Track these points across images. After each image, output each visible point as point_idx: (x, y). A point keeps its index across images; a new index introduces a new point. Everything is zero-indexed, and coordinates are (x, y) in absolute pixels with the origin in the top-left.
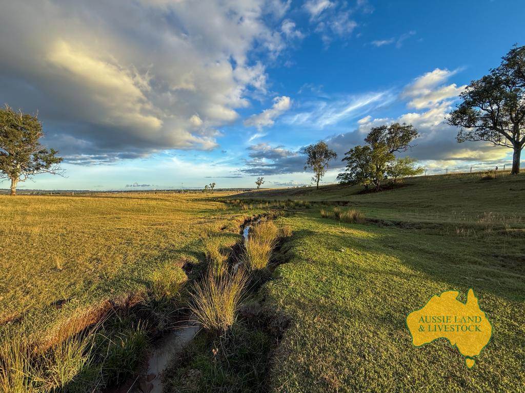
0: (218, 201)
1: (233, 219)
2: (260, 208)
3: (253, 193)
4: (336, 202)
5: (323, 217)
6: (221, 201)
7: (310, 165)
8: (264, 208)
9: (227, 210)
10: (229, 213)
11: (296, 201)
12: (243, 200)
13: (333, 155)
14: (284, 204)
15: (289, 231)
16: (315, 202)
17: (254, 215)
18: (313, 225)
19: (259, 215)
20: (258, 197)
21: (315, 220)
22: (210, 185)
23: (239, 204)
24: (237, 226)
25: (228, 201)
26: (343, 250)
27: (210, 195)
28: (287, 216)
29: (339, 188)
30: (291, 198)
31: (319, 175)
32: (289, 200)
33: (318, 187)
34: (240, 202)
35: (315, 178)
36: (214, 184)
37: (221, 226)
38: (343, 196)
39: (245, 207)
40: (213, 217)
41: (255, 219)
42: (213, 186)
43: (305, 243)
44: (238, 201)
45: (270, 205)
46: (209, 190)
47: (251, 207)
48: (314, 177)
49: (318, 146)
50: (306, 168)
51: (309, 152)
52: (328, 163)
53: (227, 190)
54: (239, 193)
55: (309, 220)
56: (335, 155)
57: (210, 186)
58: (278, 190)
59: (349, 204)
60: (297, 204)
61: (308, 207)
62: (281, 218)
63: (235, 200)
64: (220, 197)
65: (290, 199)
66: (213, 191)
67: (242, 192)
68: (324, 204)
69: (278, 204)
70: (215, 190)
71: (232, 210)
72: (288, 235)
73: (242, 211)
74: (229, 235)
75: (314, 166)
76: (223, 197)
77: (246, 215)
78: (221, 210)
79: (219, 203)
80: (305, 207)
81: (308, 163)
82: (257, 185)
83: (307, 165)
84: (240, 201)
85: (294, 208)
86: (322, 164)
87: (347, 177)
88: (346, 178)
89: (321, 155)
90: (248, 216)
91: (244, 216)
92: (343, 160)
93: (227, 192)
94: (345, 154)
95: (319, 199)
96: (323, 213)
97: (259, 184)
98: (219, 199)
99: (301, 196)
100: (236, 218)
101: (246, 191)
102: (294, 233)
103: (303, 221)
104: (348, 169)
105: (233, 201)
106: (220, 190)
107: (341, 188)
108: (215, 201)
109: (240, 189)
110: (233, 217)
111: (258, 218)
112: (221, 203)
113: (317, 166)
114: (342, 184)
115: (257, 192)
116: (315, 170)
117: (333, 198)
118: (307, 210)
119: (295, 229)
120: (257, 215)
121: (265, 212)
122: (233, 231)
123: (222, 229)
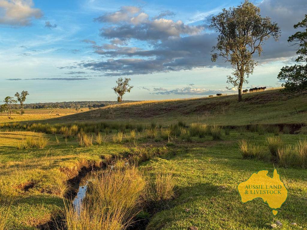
0: (32, 130)
1: (54, 165)
2: (118, 142)
3: (108, 111)
4: (276, 125)
5: (246, 156)
6: (38, 130)
7: (224, 51)
8: (127, 141)
9: (47, 148)
10: (49, 155)
11: (193, 125)
12: (86, 125)
13: (270, 28)
14: (167, 132)
15: (169, 188)
16: (233, 128)
17: (103, 157)
18: (221, 173)
19: (114, 157)
20: (118, 120)
21: (226, 163)
22: (17, 95)
23: (76, 134)
24: (59, 182)
25: (54, 130)
26: (274, 225)
27: (17, 118)
28: (172, 156)
29: (284, 97)
30: (186, 120)
31: (241, 71)
32: (181, 125)
33: (240, 95)
34: (79, 130)
35: (235, 78)
36: (25, 94)
37: (25, 181)
38: (291, 113)
39: (87, 139)
40: (12, 163)
41: (104, 166)
42: (24, 98)
43: (196, 213)
44: (75, 127)
45: (140, 135)
46: (15, 107)
47: (99, 139)
48: (233, 76)
49: (241, 12)
50: (215, 57)
51: (222, 24)
52: (261, 46)
53: (55, 106)
54: (79, 111)
55: (215, 163)
56: (274, 29)
57: (16, 98)
58: (160, 104)
59: (303, 129)
60: (196, 133)
61: (217, 138)
62: (157, 161)
63: (69, 126)
64: (37, 122)
65: (183, 122)
66: (23, 108)
67: (86, 110)
68: (253, 131)
69: (156, 134)
70: (27, 106)
71: (57, 147)
72: (165, 197)
73: (78, 149)
74: (36, 201)
75: (231, 52)
76: (43, 122)
77: (85, 158)
78: (34, 148)
79: (33, 133)
80: (211, 138)
81: (220, 48)
82: (117, 95)
83: (218, 52)
84: (80, 127)
85: (189, 141)
86: (248, 49)
87: (298, 73)
88: (297, 76)
89: (246, 29)
90: (89, 158)
91: (80, 160)
92: (291, 39)
93: (54, 109)
94: (295, 26)
95: (241, 120)
96: (244, 148)
97: (121, 92)
98: (34, 125)
99: (206, 116)
100: (61, 163)
101: (94, 106)
102: (178, 191)
103: (203, 165)
104: (301, 58)
105: (63, 129)
106: (40, 107)
107: (289, 98)
108: (24, 129)
109: (83, 104)
110: (55, 162)
111: (110, 163)
112: (36, 134)
113: (238, 53)
114: (289, 89)
115: (116, 110)
116: (234, 60)
117: (270, 118)
118: (215, 144)
119: (183, 182)
120: (108, 156)
121: (127, 149)
122: (50, 192)
123: (26, 188)
